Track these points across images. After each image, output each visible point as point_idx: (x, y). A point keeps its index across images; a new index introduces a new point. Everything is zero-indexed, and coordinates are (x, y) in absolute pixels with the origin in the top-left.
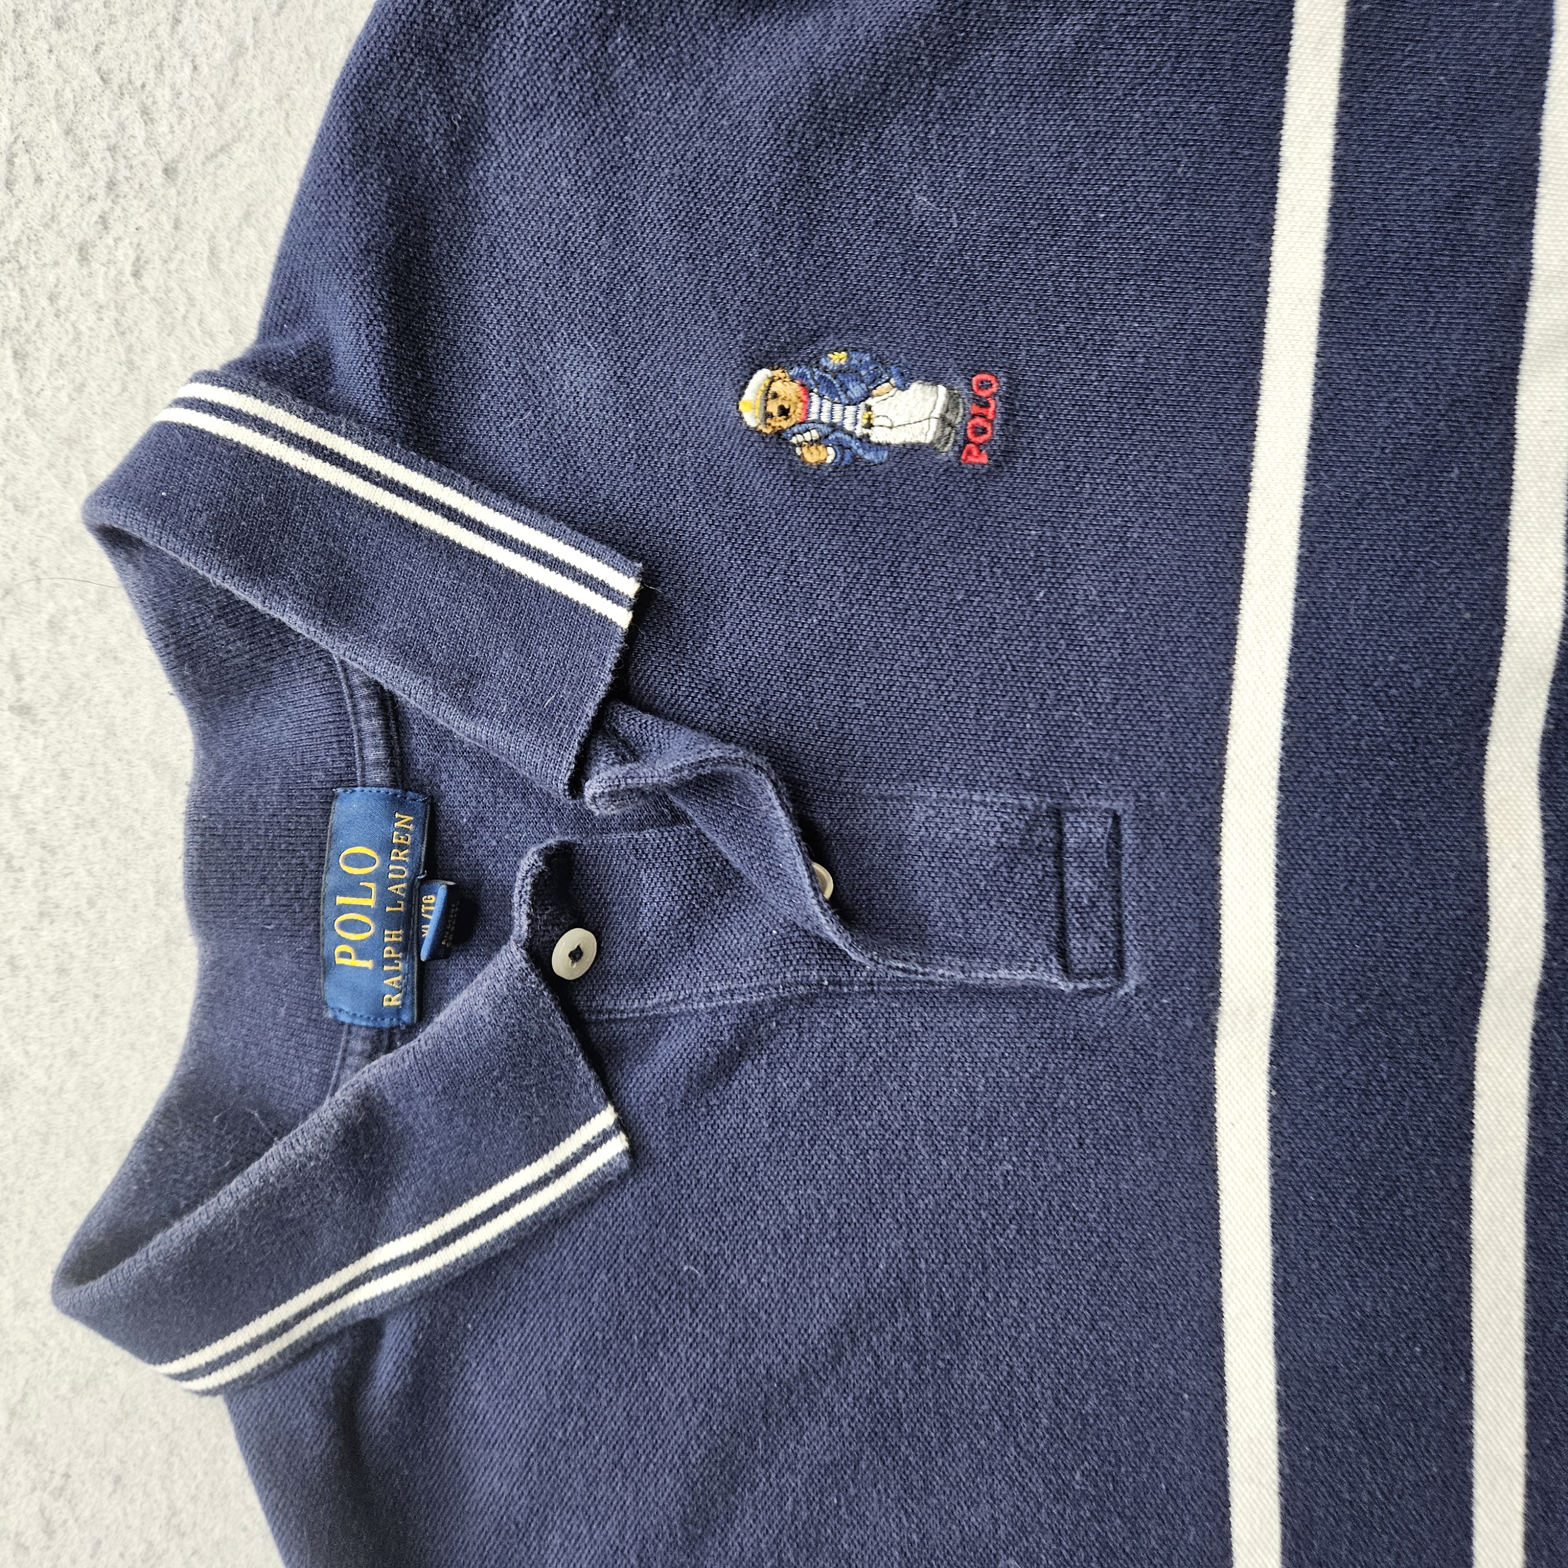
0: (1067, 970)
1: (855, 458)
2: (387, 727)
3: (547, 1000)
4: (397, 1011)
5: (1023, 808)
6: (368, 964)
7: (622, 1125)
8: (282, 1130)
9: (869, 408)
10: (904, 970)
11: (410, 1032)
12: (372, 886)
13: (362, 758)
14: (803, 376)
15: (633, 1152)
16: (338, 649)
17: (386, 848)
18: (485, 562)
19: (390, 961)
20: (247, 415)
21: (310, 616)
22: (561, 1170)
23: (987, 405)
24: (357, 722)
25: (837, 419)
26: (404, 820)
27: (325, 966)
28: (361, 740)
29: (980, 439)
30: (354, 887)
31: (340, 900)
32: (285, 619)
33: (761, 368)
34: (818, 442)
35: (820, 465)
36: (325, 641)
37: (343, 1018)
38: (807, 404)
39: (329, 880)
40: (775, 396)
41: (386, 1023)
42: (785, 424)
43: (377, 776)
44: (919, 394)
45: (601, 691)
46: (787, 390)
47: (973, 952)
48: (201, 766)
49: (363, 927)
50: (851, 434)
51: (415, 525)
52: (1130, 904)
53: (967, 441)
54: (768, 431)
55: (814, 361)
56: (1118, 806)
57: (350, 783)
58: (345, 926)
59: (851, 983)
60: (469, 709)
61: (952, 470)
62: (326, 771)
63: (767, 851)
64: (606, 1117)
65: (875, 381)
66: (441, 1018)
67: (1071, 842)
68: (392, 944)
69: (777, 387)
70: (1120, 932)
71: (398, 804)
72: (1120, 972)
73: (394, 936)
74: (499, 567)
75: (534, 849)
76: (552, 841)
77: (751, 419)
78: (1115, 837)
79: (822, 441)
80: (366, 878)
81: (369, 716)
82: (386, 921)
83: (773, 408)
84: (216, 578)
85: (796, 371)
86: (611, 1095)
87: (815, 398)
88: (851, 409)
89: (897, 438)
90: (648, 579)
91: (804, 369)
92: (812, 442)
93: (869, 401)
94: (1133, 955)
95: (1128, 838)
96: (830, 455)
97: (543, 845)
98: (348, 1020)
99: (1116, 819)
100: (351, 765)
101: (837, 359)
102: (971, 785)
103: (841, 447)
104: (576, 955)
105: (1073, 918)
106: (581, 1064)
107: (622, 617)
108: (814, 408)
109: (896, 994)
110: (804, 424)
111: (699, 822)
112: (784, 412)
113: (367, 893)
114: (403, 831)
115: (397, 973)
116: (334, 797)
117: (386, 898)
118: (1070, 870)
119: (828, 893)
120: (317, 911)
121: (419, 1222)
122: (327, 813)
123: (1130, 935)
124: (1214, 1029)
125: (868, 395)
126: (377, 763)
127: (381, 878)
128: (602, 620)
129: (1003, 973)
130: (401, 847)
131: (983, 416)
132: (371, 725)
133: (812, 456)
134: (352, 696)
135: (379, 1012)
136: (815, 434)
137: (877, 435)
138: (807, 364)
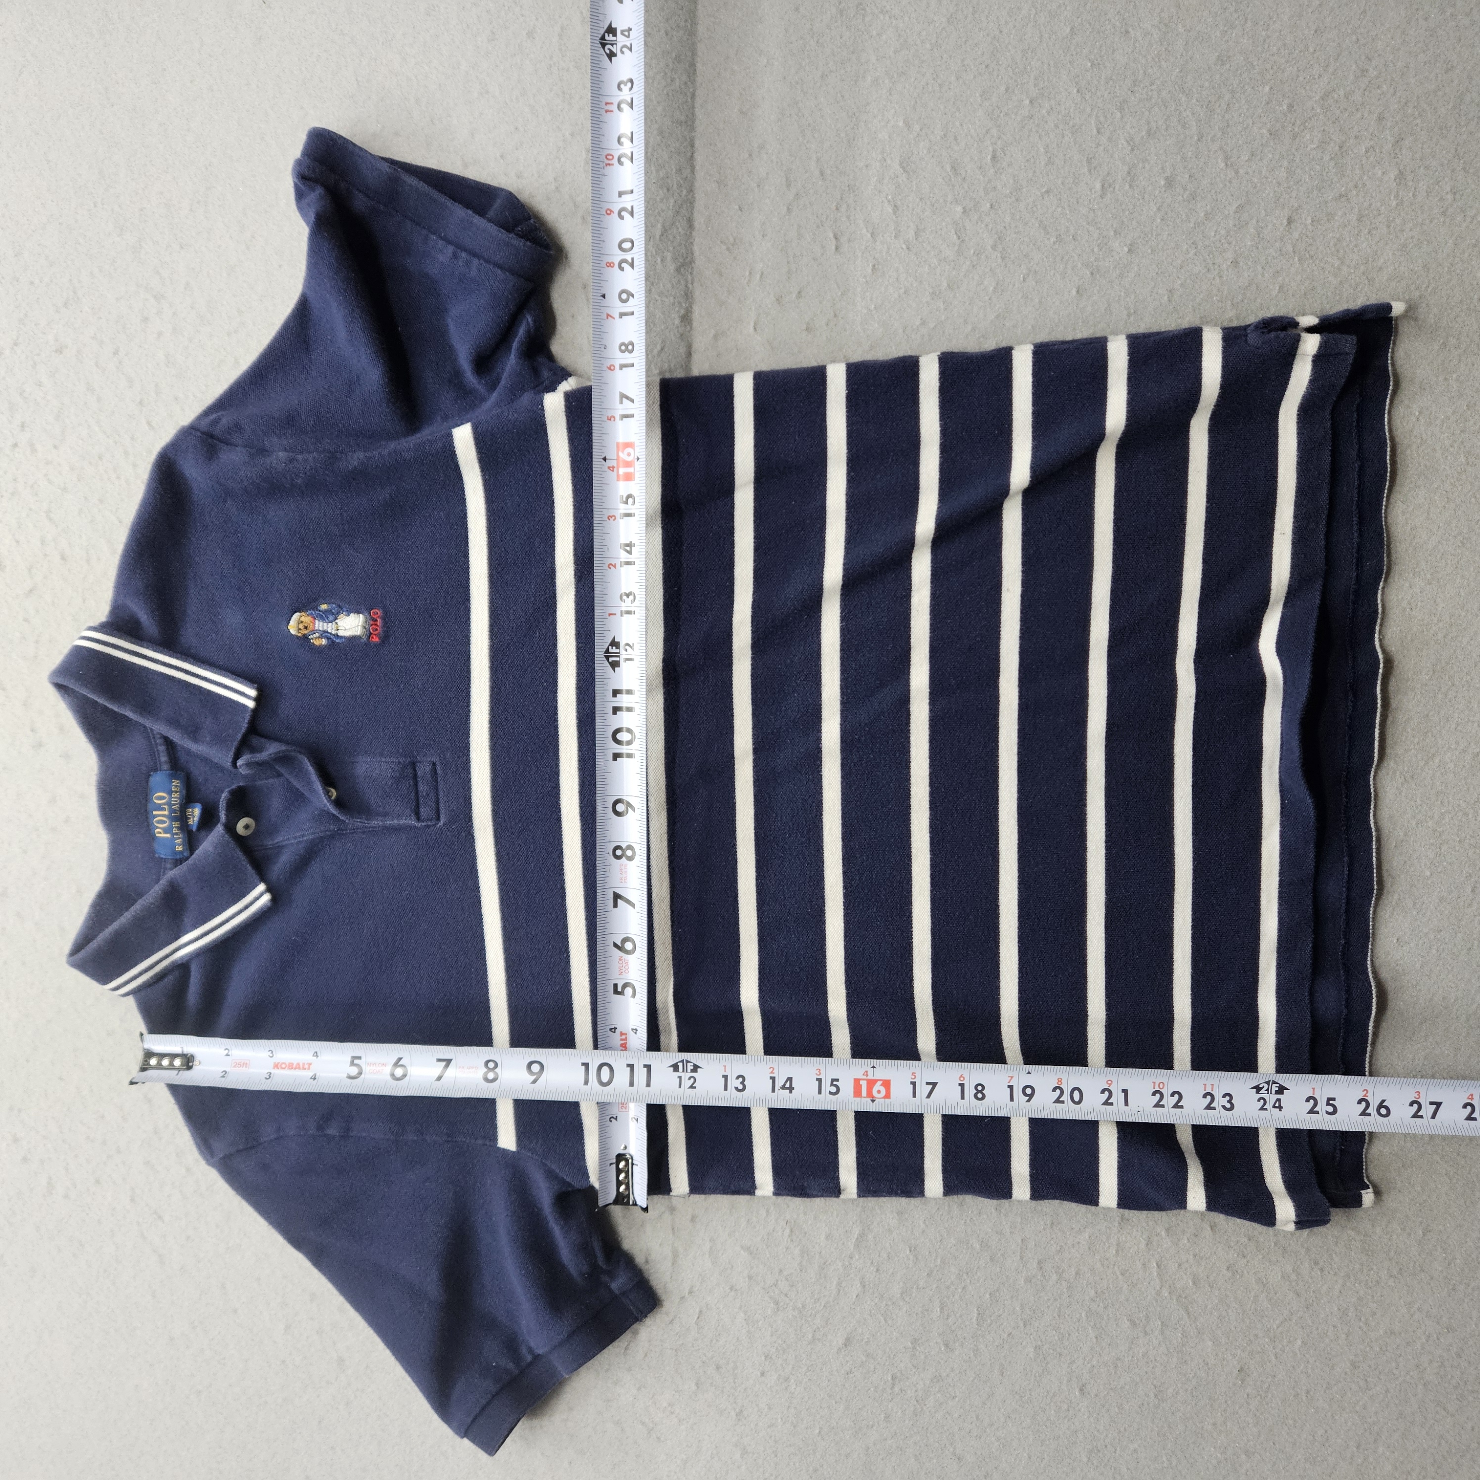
0: (418, 819)
1: (333, 642)
2: (168, 749)
3: (232, 844)
4: (181, 852)
5: (399, 763)
6: (168, 835)
7: (269, 890)
8: (140, 895)
9: (337, 623)
10: (360, 822)
11: (187, 859)
12: (165, 806)
13: (159, 761)
14: (312, 614)
15: (274, 900)
16: (147, 722)
17: (170, 792)
18: (200, 688)
19: (176, 834)
20: (110, 643)
21: (135, 712)
22: (246, 907)
23: (376, 621)
24: (157, 747)
25: (325, 628)
26: (176, 782)
27: (153, 837)
28: (159, 754)
29: (375, 633)
30: (159, 807)
31: (154, 813)
32: (126, 714)
33: (295, 612)
34: (319, 637)
35: (320, 646)
36: (141, 720)
37: (162, 856)
38: (314, 624)
39: (150, 806)
40: (302, 622)
41: (178, 857)
42: (306, 632)
43: (166, 767)
44: (353, 618)
45: (243, 730)
46: (307, 619)
47: (385, 815)
48: (101, 767)
49: (164, 822)
50: (331, 634)
51: (173, 677)
52: (441, 794)
53: (371, 634)
54: (300, 635)
55: (316, 608)
56: (433, 759)
57: (156, 770)
58: (159, 822)
59: (346, 830)
60: (196, 740)
61: (367, 644)
62: (146, 767)
63: (309, 783)
64: (262, 887)
65: (338, 613)
66: (197, 852)
67: (419, 773)
68: (176, 827)
69: (303, 619)
70: (438, 804)
71: (173, 776)
72: (438, 819)
73: (176, 824)
74: (205, 689)
75: (227, 790)
76: (234, 787)
77: (293, 631)
78: (434, 771)
79: (321, 637)
80: (164, 804)
81: (160, 745)
82: (173, 819)
83: (301, 626)
84: (101, 701)
85: (309, 612)
86: (263, 879)
87: (317, 622)
88: (330, 624)
89: (347, 634)
90: (260, 690)
91: (312, 611)
92: (316, 638)
93: (337, 621)
94: (442, 811)
95: (439, 771)
96: (324, 642)
97: (229, 789)
98: (164, 857)
99: (434, 764)
100: (155, 763)
101: (324, 607)
102: (381, 755)
103: (328, 638)
104: (247, 827)
105: (421, 800)
106: (249, 867)
107: (251, 704)
108: (316, 626)
109: (364, 833)
110: (314, 631)
111: (287, 776)
112: (306, 628)
113: (164, 809)
114: (176, 786)
115: (179, 838)
116: (150, 775)
117: (172, 811)
118: (420, 784)
119: (333, 798)
120: (147, 818)
121: (195, 927)
122: (147, 782)
123: (441, 805)
124: (473, 837)
125: (336, 619)
126: (165, 762)
127: (169, 804)
128: (244, 706)
129: (396, 821)
130: (176, 792)
131: (376, 625)
132: (162, 748)
133: (317, 643)
134: (154, 738)
135: (175, 853)
136: (317, 635)
137: (341, 633)
138: (313, 610)
